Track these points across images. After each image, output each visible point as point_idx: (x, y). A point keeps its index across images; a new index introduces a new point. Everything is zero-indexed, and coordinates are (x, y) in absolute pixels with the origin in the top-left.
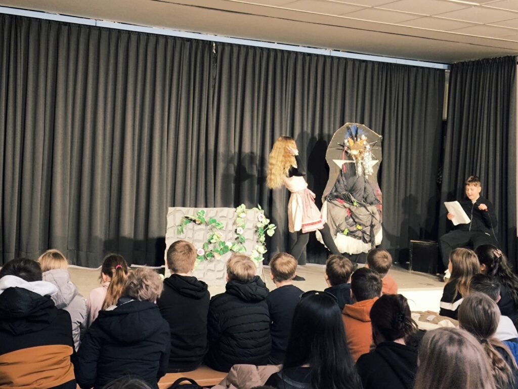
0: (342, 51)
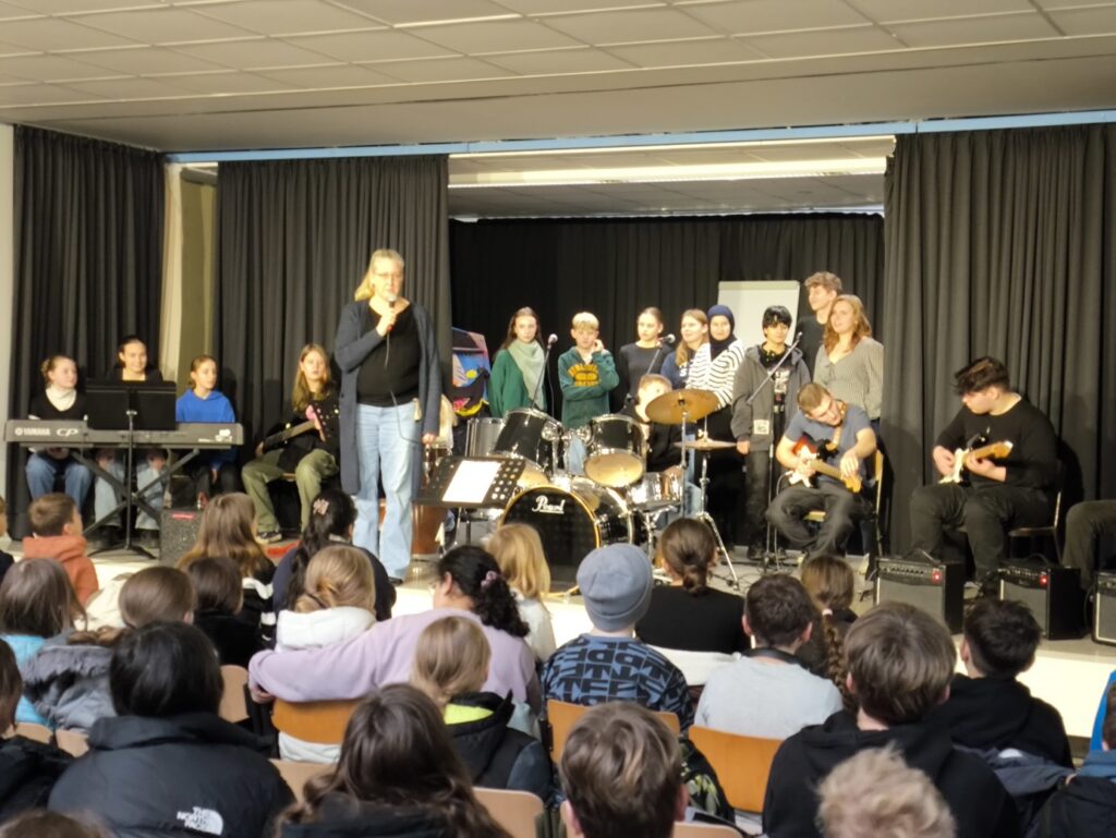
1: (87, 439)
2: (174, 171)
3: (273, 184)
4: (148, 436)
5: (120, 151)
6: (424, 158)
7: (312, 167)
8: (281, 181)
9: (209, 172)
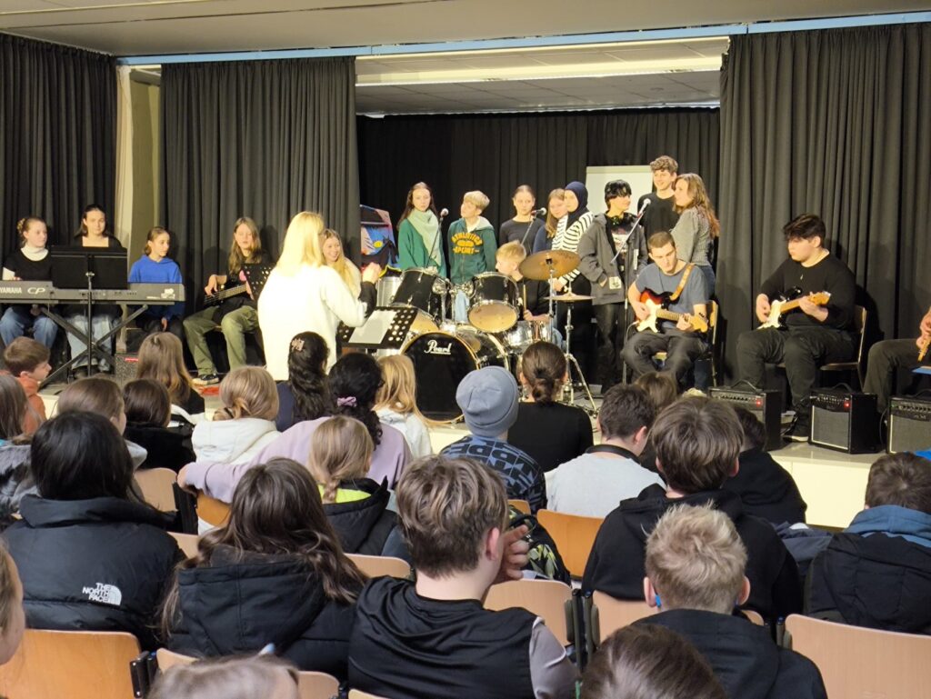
0: (775, 21)
1: (53, 297)
2: (125, 72)
3: (208, 81)
4: (104, 294)
5: (78, 54)
6: (335, 59)
7: (240, 68)
8: (215, 80)
9: (154, 73)
